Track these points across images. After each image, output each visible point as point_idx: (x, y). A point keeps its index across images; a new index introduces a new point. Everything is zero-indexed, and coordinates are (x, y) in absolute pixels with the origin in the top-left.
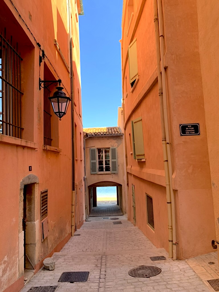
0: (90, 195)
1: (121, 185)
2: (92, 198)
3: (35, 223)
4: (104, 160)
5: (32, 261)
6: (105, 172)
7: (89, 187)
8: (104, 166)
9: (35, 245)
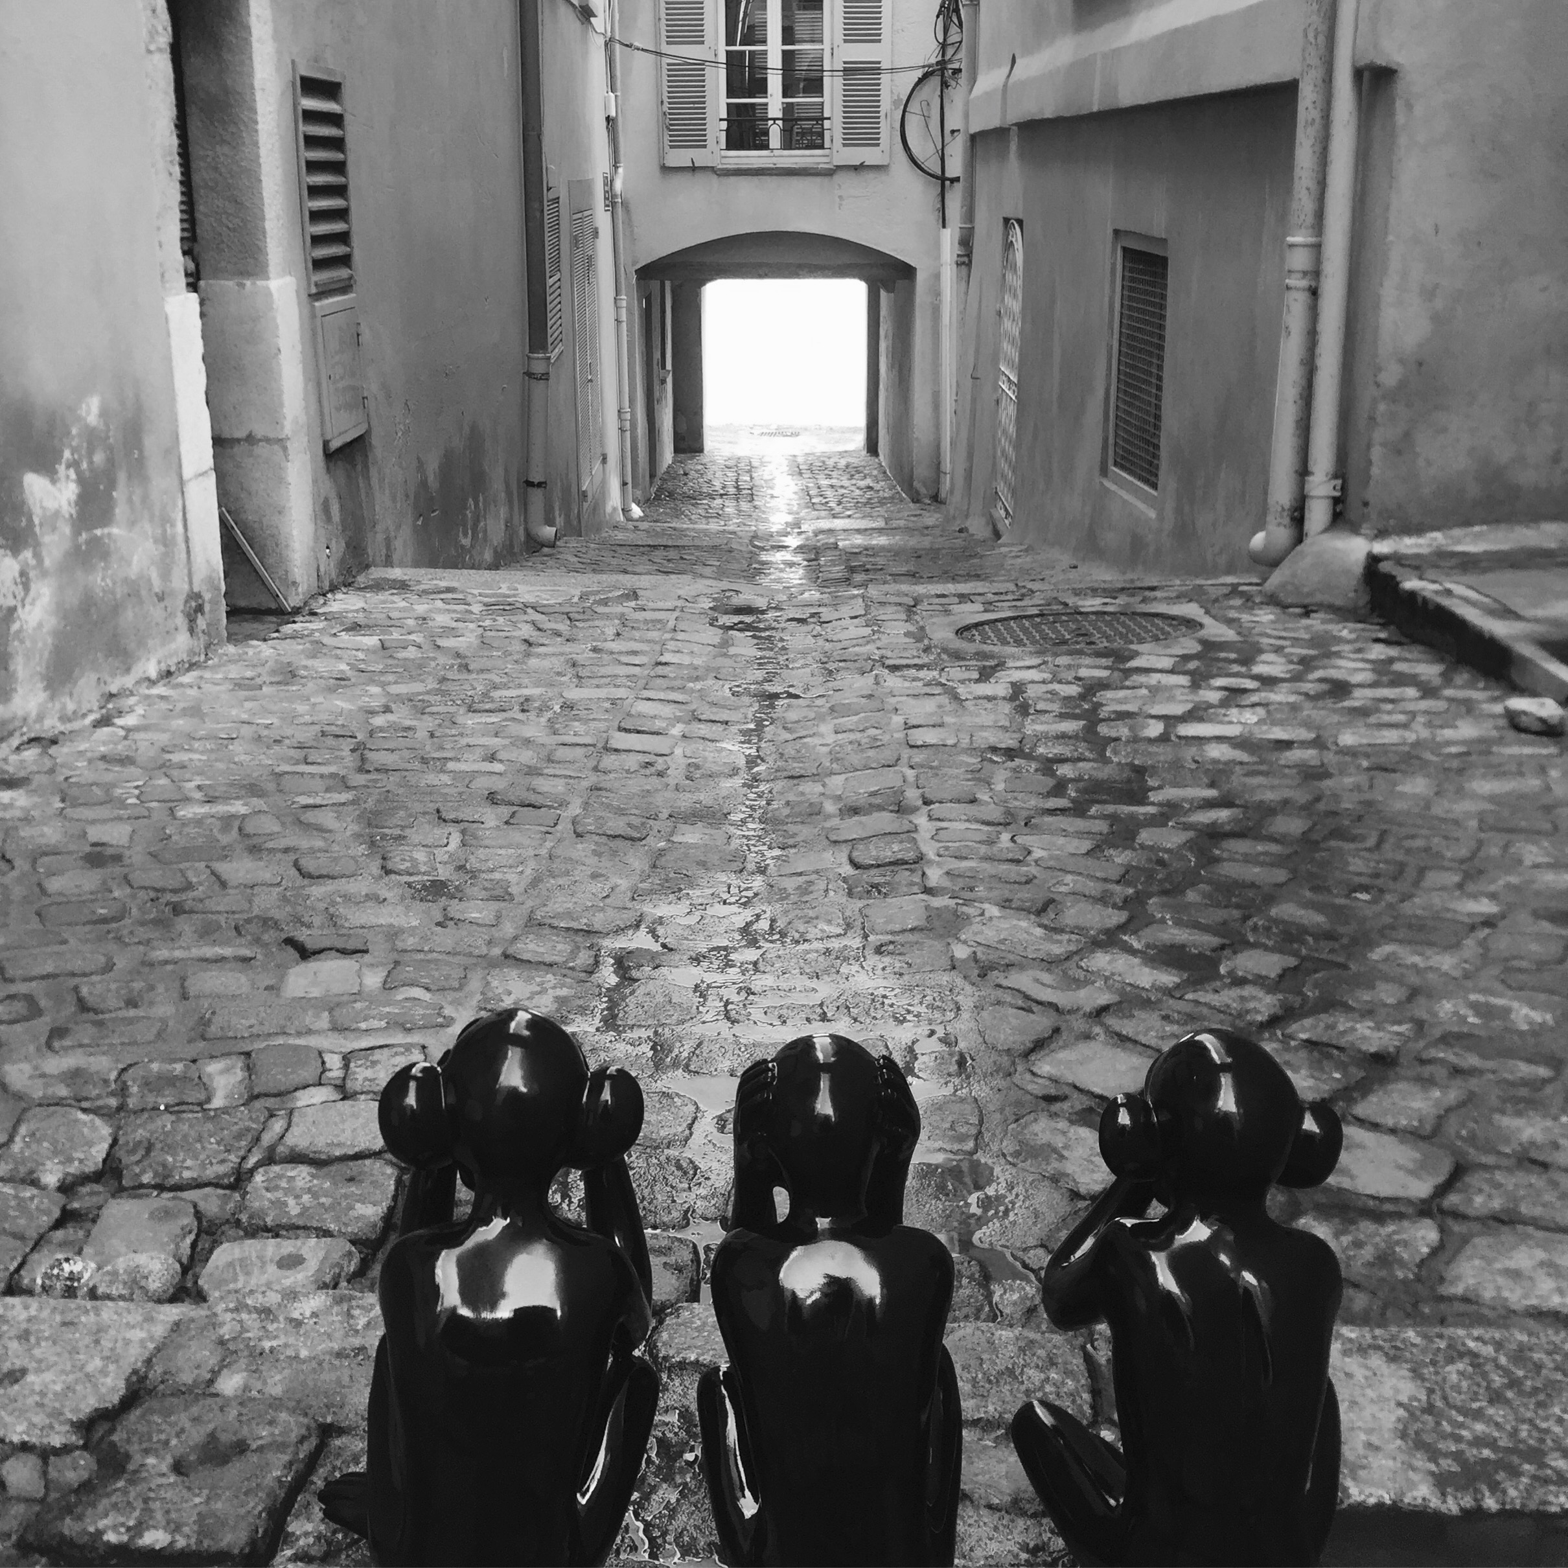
0: (657, 355)
1: (907, 272)
2: (669, 380)
3: (268, 294)
4: (774, 50)
5: (271, 561)
6: (776, 155)
7: (647, 273)
8: (774, 102)
9: (285, 449)
